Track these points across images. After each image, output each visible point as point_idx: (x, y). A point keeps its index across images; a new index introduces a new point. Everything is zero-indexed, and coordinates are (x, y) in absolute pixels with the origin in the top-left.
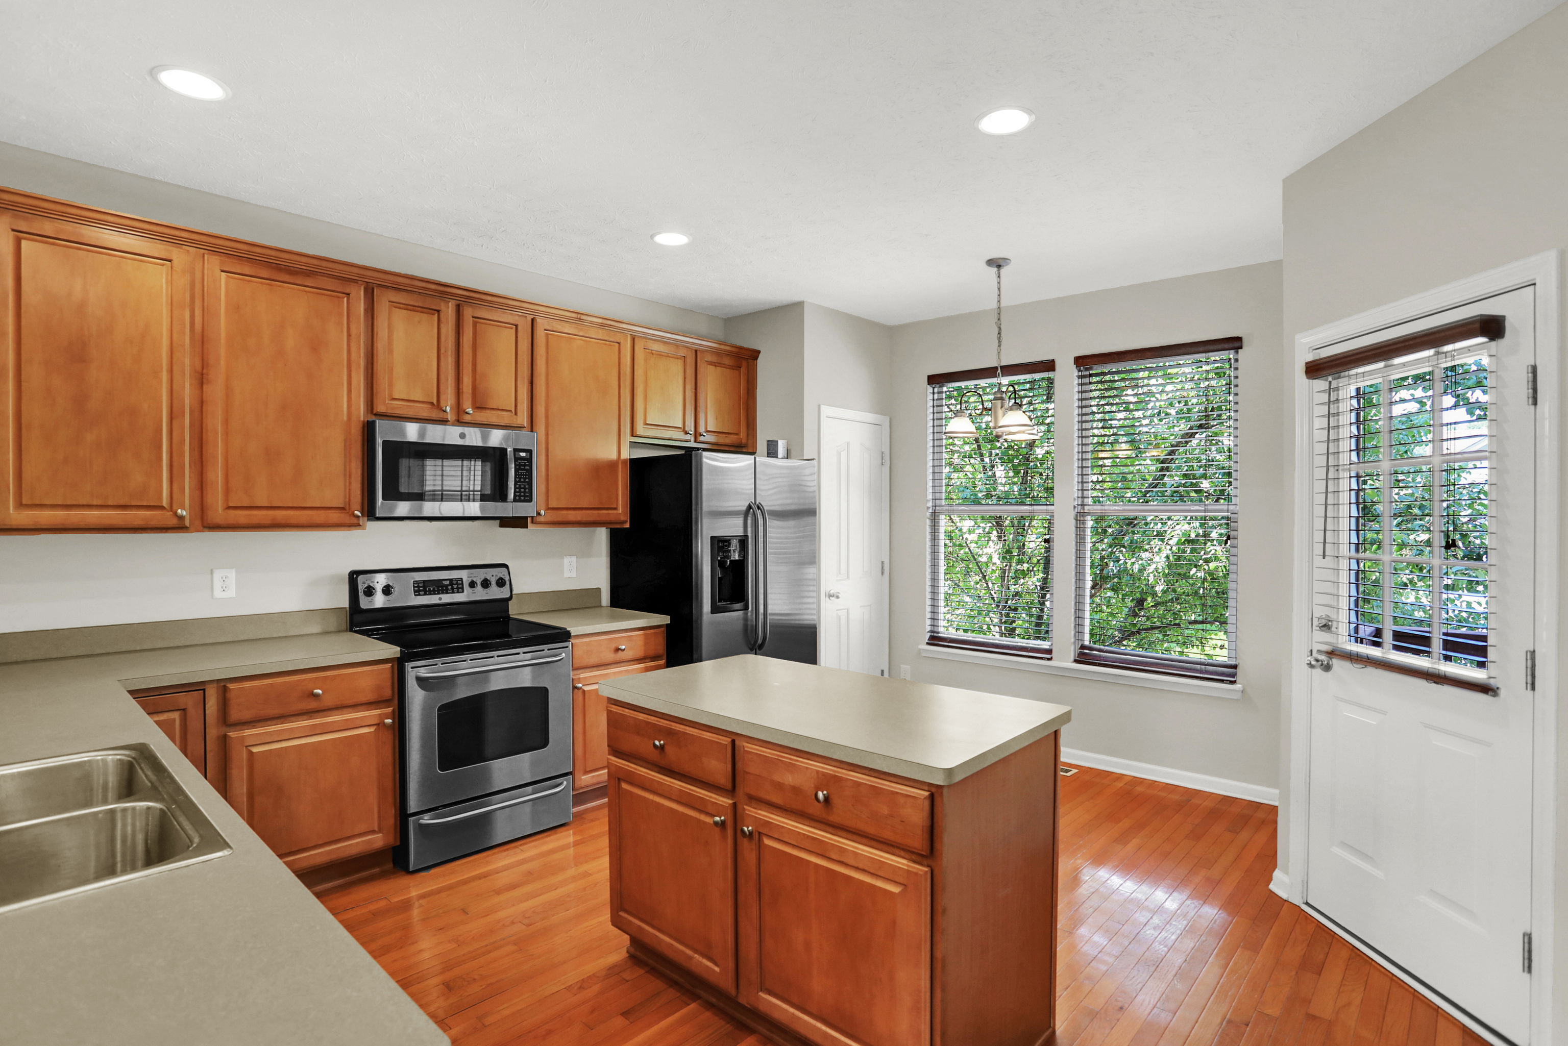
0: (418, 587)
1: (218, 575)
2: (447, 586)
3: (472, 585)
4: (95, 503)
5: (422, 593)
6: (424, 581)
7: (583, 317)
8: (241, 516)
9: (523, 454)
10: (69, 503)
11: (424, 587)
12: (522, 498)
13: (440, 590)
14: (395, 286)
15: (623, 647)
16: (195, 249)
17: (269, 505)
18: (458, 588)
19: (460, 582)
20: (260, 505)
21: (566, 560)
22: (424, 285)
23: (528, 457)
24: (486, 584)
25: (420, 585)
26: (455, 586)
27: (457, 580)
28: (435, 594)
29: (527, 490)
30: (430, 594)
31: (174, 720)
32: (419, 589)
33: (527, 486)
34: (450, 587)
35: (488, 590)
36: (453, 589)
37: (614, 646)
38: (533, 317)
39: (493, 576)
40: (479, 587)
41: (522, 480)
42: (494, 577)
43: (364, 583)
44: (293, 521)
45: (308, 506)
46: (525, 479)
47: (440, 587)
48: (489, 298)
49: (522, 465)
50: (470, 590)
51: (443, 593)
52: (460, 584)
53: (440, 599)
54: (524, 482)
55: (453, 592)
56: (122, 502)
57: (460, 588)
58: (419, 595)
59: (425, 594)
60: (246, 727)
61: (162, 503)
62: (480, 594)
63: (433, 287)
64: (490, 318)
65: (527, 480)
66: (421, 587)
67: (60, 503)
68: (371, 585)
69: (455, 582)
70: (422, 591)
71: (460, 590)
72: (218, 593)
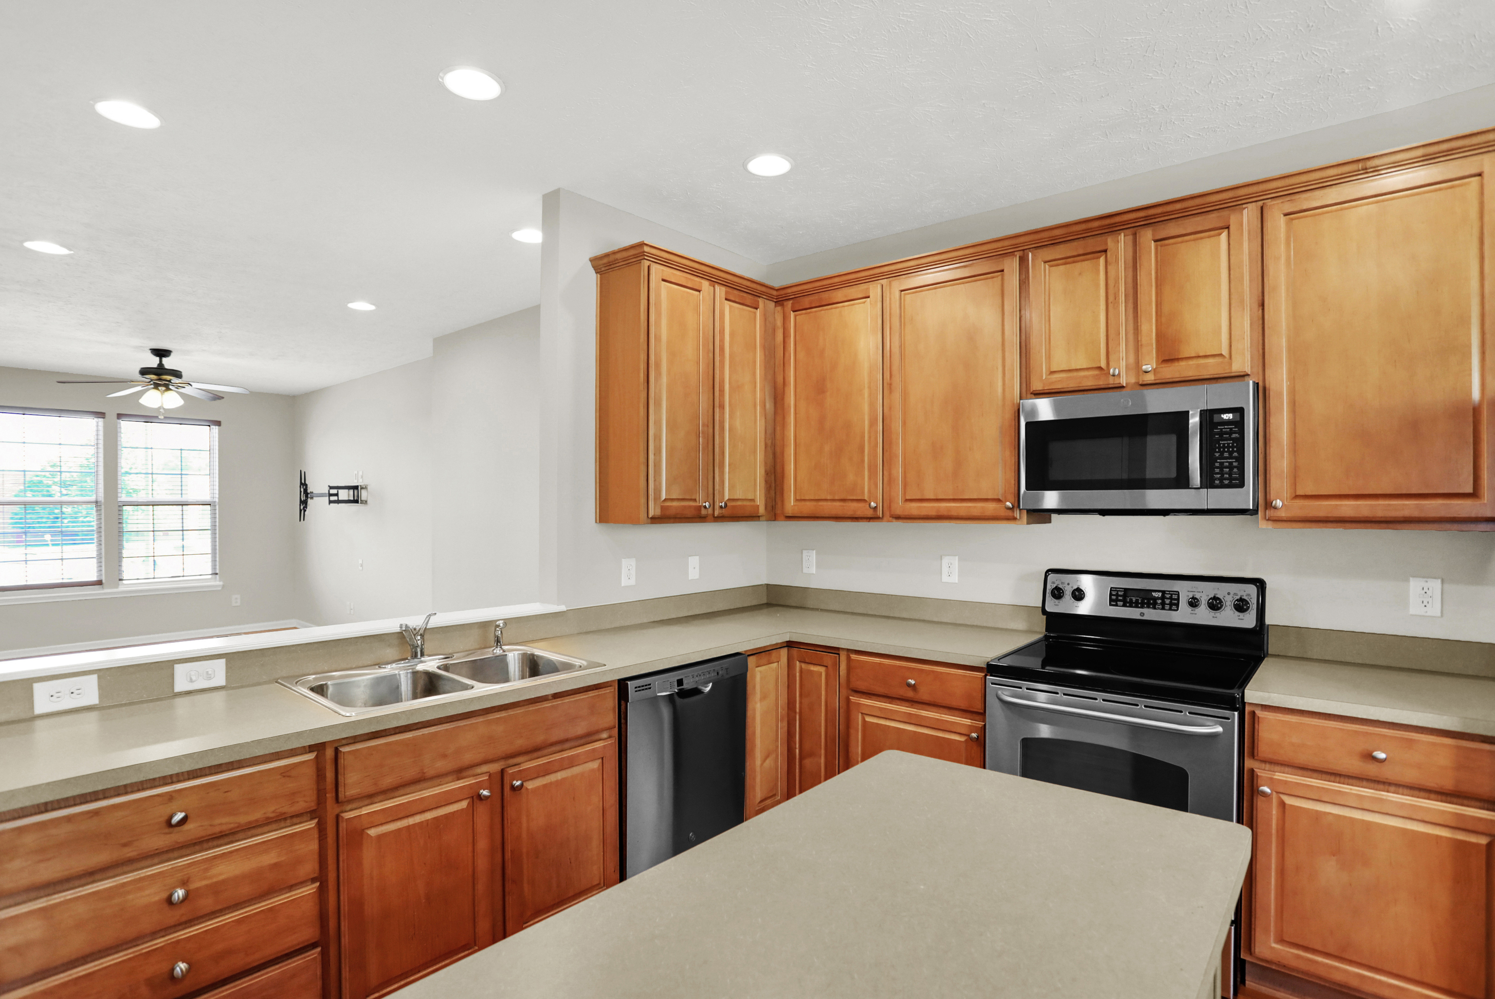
0: (1117, 595)
1: (946, 561)
2: (1155, 599)
3: (1194, 603)
4: (829, 498)
5: (1121, 603)
6: (1126, 590)
7: (1370, 164)
8: (914, 508)
9: (1227, 416)
10: (816, 498)
11: (1125, 596)
12: (1226, 482)
13: (1145, 603)
14: (1053, 242)
15: (1382, 755)
16: (886, 280)
17: (935, 498)
18: (1171, 604)
19: (1175, 597)
20: (928, 497)
21: (1415, 586)
22: (1083, 226)
23: (1238, 419)
24: (1215, 604)
25: (1120, 593)
26: (1167, 601)
27: (1172, 593)
28: (1137, 607)
29: (1235, 470)
30: (1131, 606)
31: (821, 674)
32: (1117, 598)
33: (1235, 464)
34: (1159, 601)
35: (1217, 614)
36: (1163, 604)
37: (1362, 745)
38: (1260, 203)
39: (1229, 594)
40: (1203, 609)
41: (1226, 455)
42: (1231, 595)
43: (1053, 583)
44: (954, 513)
45: (966, 498)
46: (1231, 453)
47: (1146, 599)
48: (1178, 206)
49: (1226, 433)
50: (1189, 609)
51: (1148, 607)
52: (1175, 599)
53: (1142, 614)
54: (1231, 457)
55: (1163, 608)
56: (842, 497)
57: (1175, 604)
58: (1116, 605)
59: (1124, 605)
60: (864, 697)
61: (864, 497)
62: (1203, 617)
63: (1096, 224)
64: (1184, 232)
65: (1235, 454)
66: (1121, 596)
67: (812, 498)
68: (1060, 586)
69: (1168, 596)
70: (1120, 601)
71: (1174, 607)
72: (945, 578)
